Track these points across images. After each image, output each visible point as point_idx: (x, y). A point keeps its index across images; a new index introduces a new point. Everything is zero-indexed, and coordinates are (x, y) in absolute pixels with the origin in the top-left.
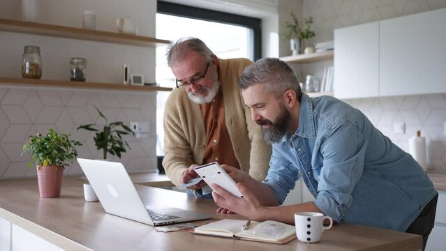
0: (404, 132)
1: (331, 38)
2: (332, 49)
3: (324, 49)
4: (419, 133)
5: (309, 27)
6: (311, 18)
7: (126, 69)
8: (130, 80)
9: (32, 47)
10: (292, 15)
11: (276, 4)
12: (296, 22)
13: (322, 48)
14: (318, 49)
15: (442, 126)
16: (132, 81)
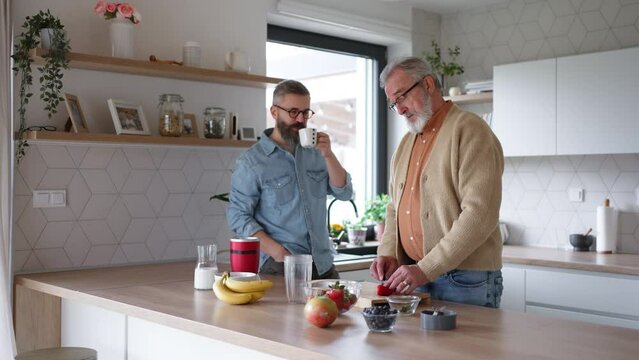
0: (583, 199)
1: (489, 77)
2: (491, 91)
3: (479, 91)
4: (608, 202)
5: (454, 59)
6: (457, 49)
7: (235, 118)
8: (239, 135)
9: (172, 95)
10: (433, 44)
11: (409, 29)
12: (438, 53)
13: (473, 89)
14: (468, 90)
15: (633, 193)
16: (242, 135)
